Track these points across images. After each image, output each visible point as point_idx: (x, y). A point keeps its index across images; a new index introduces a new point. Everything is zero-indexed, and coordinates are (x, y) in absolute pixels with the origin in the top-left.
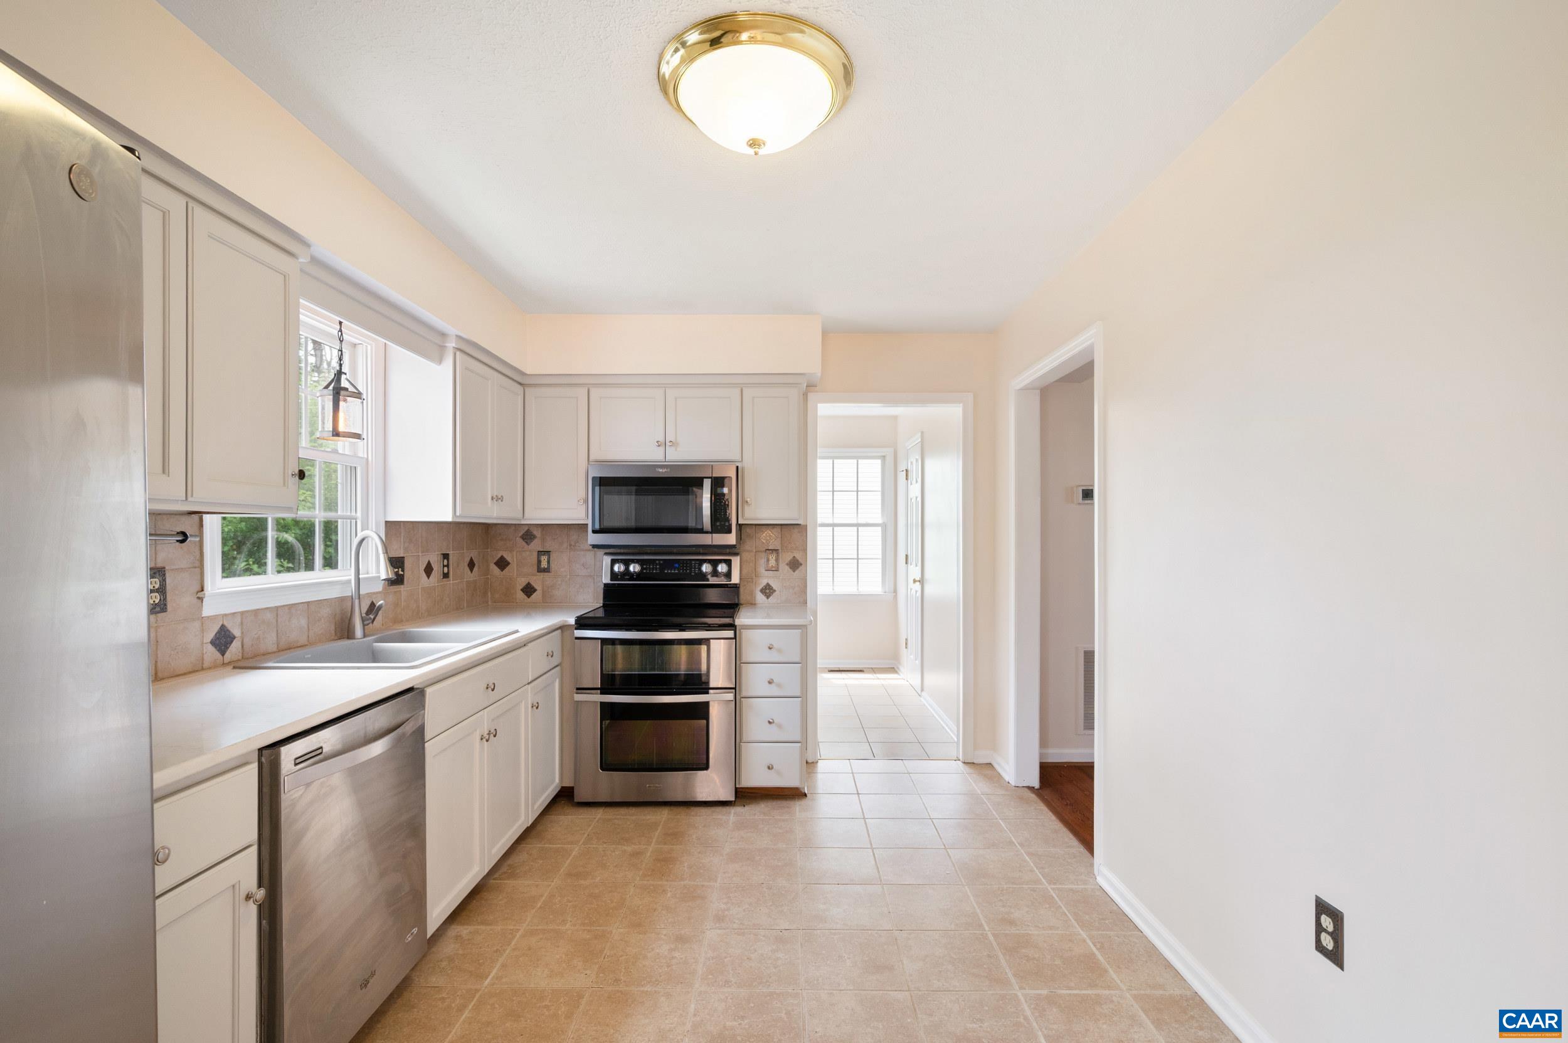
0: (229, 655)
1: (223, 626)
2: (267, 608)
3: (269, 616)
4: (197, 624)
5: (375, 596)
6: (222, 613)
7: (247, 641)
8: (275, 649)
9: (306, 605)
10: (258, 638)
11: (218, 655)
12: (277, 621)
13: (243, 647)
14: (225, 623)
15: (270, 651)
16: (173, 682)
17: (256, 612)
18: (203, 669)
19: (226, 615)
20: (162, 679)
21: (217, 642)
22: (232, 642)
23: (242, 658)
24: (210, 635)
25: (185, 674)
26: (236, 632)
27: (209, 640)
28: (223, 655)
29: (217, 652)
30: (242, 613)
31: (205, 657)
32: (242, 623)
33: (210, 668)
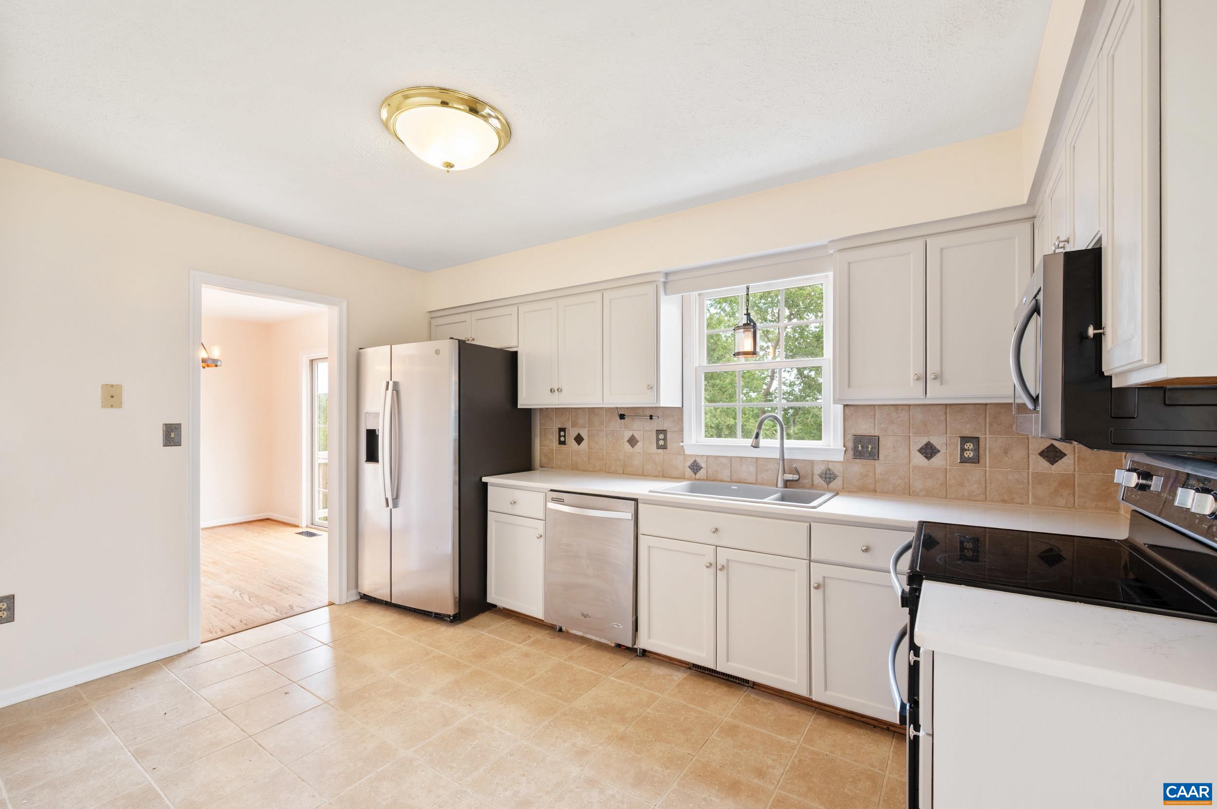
0: (698, 475)
1: (695, 461)
2: (725, 456)
3: (725, 461)
4: (682, 457)
5: (832, 464)
6: (696, 454)
7: (709, 471)
8: (729, 480)
9: (755, 459)
10: (717, 471)
11: (693, 475)
12: (731, 465)
13: (707, 473)
14: (697, 460)
15: (725, 480)
16: (670, 479)
17: (716, 457)
18: (684, 478)
19: (698, 456)
20: (665, 477)
21: (692, 468)
22: (701, 469)
23: (707, 479)
24: (689, 463)
25: (675, 478)
26: (703, 465)
27: (688, 466)
28: (695, 475)
29: (692, 473)
30: (708, 456)
31: (686, 473)
32: (707, 461)
33: (688, 479)
